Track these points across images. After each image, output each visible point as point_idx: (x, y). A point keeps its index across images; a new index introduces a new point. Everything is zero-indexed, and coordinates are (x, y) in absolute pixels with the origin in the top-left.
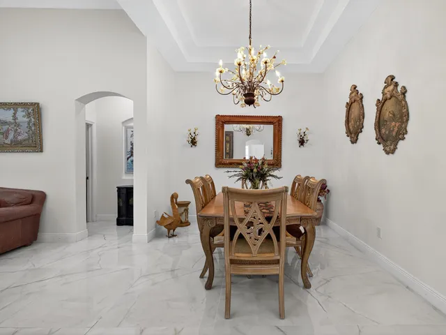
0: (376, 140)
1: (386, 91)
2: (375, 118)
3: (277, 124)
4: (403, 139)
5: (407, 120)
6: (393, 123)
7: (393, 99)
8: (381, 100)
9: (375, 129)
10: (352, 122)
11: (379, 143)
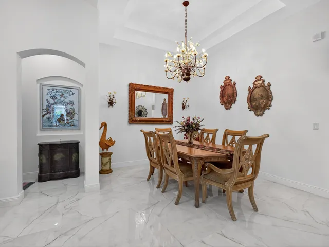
0: (249, 108)
1: (256, 83)
2: (247, 96)
3: (171, 93)
4: (269, 109)
5: (272, 99)
6: (262, 101)
7: (261, 88)
8: (252, 88)
9: (247, 102)
10: (226, 97)
11: (251, 110)
